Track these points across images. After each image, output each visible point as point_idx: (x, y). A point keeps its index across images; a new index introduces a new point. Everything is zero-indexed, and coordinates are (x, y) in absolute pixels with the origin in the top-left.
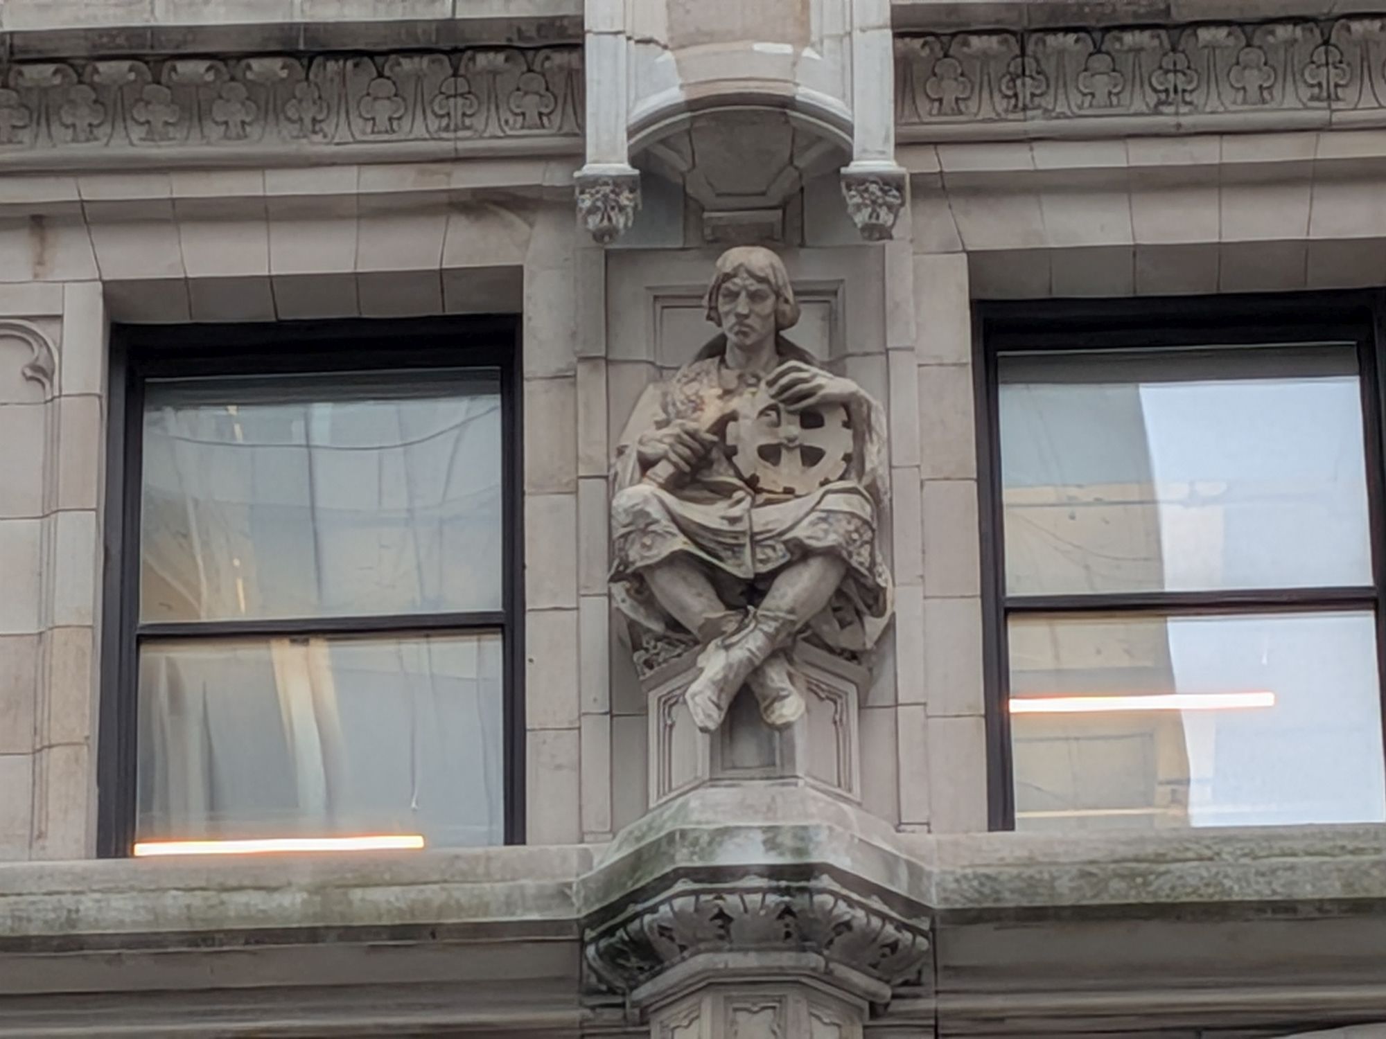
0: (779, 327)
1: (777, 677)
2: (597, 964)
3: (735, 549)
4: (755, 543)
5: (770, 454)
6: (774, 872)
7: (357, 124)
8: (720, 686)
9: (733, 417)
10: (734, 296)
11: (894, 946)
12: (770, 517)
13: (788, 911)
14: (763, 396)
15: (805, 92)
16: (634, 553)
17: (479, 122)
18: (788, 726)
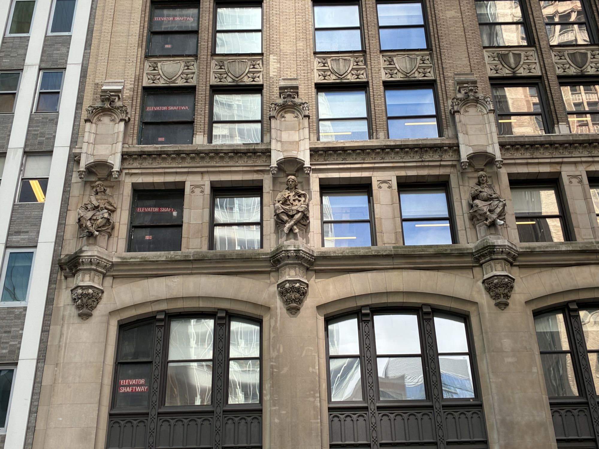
0: (295, 186)
1: (295, 227)
2: (272, 263)
3: (290, 211)
4: (292, 211)
5: (294, 200)
6: (295, 250)
7: (242, 162)
8: (288, 228)
9: (290, 196)
10: (290, 182)
11: (310, 260)
12: (294, 208)
13: (296, 255)
14: (294, 193)
15: (298, 157)
16: (277, 212)
17: (258, 162)
18: (297, 233)
